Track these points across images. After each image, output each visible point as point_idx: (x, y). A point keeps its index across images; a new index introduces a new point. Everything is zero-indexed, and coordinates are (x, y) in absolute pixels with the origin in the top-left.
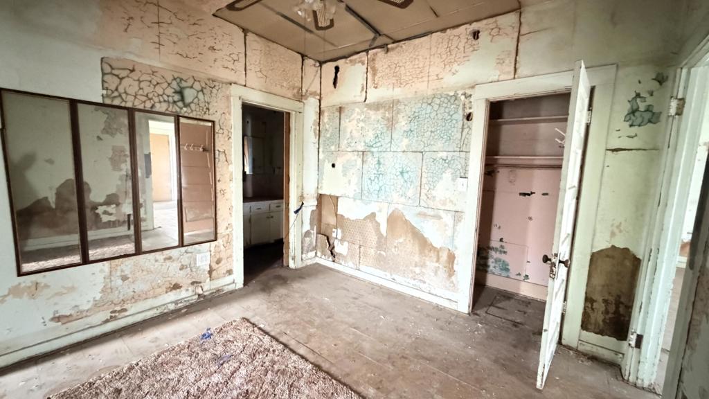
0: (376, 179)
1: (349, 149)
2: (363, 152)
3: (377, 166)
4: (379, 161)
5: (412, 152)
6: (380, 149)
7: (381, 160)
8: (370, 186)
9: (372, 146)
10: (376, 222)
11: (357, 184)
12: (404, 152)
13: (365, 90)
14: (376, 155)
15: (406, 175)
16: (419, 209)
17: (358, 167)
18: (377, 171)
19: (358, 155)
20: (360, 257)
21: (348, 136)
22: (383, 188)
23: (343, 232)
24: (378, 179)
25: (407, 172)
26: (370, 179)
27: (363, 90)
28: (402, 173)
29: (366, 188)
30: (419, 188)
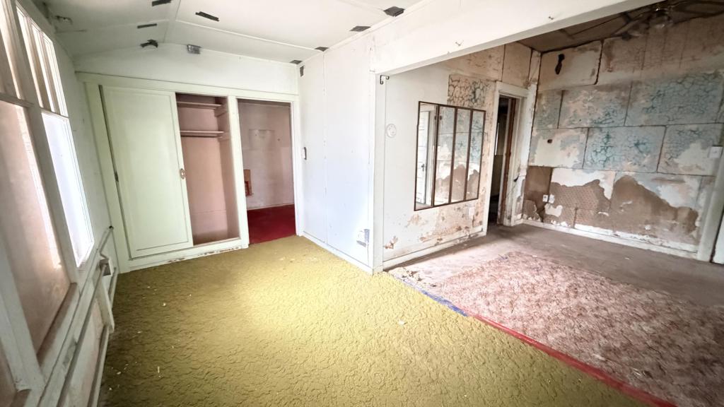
0: (603, 152)
1: (570, 127)
2: (589, 129)
3: (605, 140)
4: (608, 135)
5: (652, 126)
6: (611, 125)
7: (611, 135)
8: (594, 157)
9: (601, 123)
10: (600, 188)
11: (578, 156)
12: (641, 126)
13: (596, 74)
14: (605, 130)
15: (641, 147)
16: (656, 175)
17: (581, 141)
18: (605, 144)
19: (582, 131)
20: (575, 218)
21: (572, 114)
22: (611, 159)
23: (555, 198)
24: (606, 151)
25: (644, 144)
26: (595, 151)
27: (593, 73)
28: (637, 145)
29: (590, 158)
30: (657, 158)
